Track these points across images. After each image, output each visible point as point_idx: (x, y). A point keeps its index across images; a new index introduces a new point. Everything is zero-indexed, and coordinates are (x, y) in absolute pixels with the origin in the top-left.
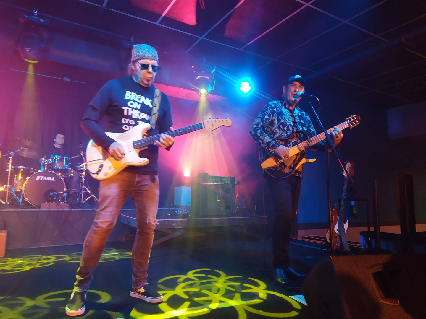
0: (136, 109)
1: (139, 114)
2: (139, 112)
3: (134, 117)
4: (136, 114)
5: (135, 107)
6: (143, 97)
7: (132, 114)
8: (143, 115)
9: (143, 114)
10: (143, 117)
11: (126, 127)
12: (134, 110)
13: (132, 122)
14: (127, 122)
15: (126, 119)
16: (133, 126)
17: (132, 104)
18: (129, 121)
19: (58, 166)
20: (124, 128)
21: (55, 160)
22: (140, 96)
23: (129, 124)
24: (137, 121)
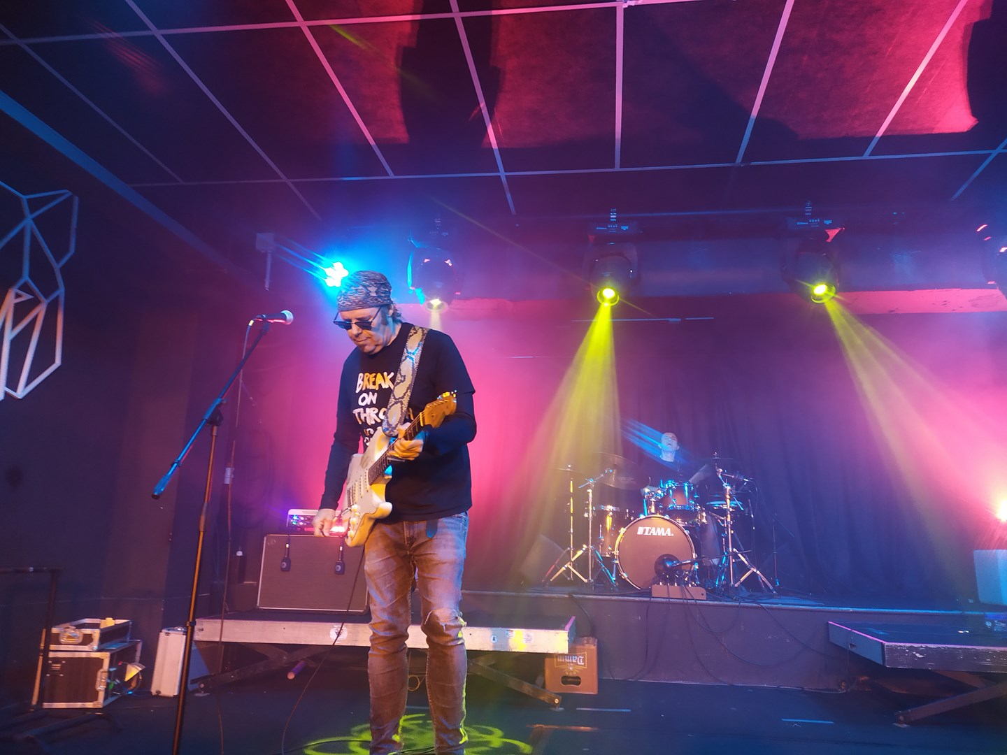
5: (369, 404)
17: (364, 399)
19: (674, 504)
21: (668, 493)
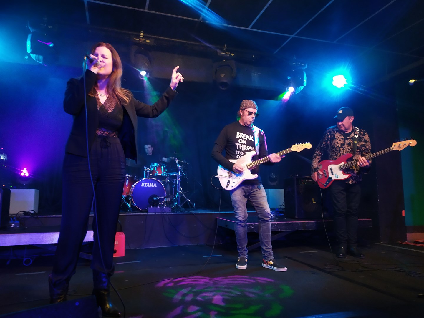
0: (244, 144)
1: (246, 147)
2: (246, 146)
3: (243, 150)
4: (244, 148)
5: (243, 143)
6: (247, 135)
7: (242, 148)
8: (248, 148)
9: (248, 146)
10: (249, 149)
11: (238, 157)
12: (242, 145)
13: (242, 153)
14: (239, 154)
15: (238, 151)
16: (243, 155)
17: (241, 141)
18: (240, 153)
19: (157, 173)
20: (237, 157)
21: (155, 168)
22: (245, 135)
23: (240, 155)
24: (245, 152)
